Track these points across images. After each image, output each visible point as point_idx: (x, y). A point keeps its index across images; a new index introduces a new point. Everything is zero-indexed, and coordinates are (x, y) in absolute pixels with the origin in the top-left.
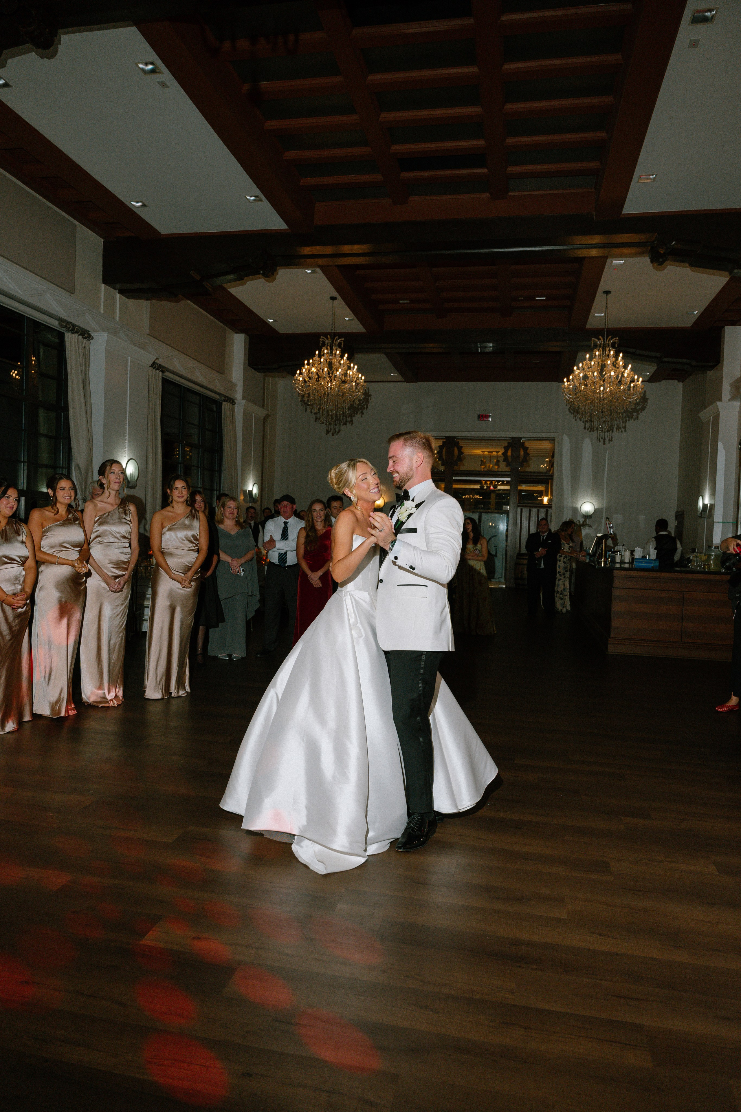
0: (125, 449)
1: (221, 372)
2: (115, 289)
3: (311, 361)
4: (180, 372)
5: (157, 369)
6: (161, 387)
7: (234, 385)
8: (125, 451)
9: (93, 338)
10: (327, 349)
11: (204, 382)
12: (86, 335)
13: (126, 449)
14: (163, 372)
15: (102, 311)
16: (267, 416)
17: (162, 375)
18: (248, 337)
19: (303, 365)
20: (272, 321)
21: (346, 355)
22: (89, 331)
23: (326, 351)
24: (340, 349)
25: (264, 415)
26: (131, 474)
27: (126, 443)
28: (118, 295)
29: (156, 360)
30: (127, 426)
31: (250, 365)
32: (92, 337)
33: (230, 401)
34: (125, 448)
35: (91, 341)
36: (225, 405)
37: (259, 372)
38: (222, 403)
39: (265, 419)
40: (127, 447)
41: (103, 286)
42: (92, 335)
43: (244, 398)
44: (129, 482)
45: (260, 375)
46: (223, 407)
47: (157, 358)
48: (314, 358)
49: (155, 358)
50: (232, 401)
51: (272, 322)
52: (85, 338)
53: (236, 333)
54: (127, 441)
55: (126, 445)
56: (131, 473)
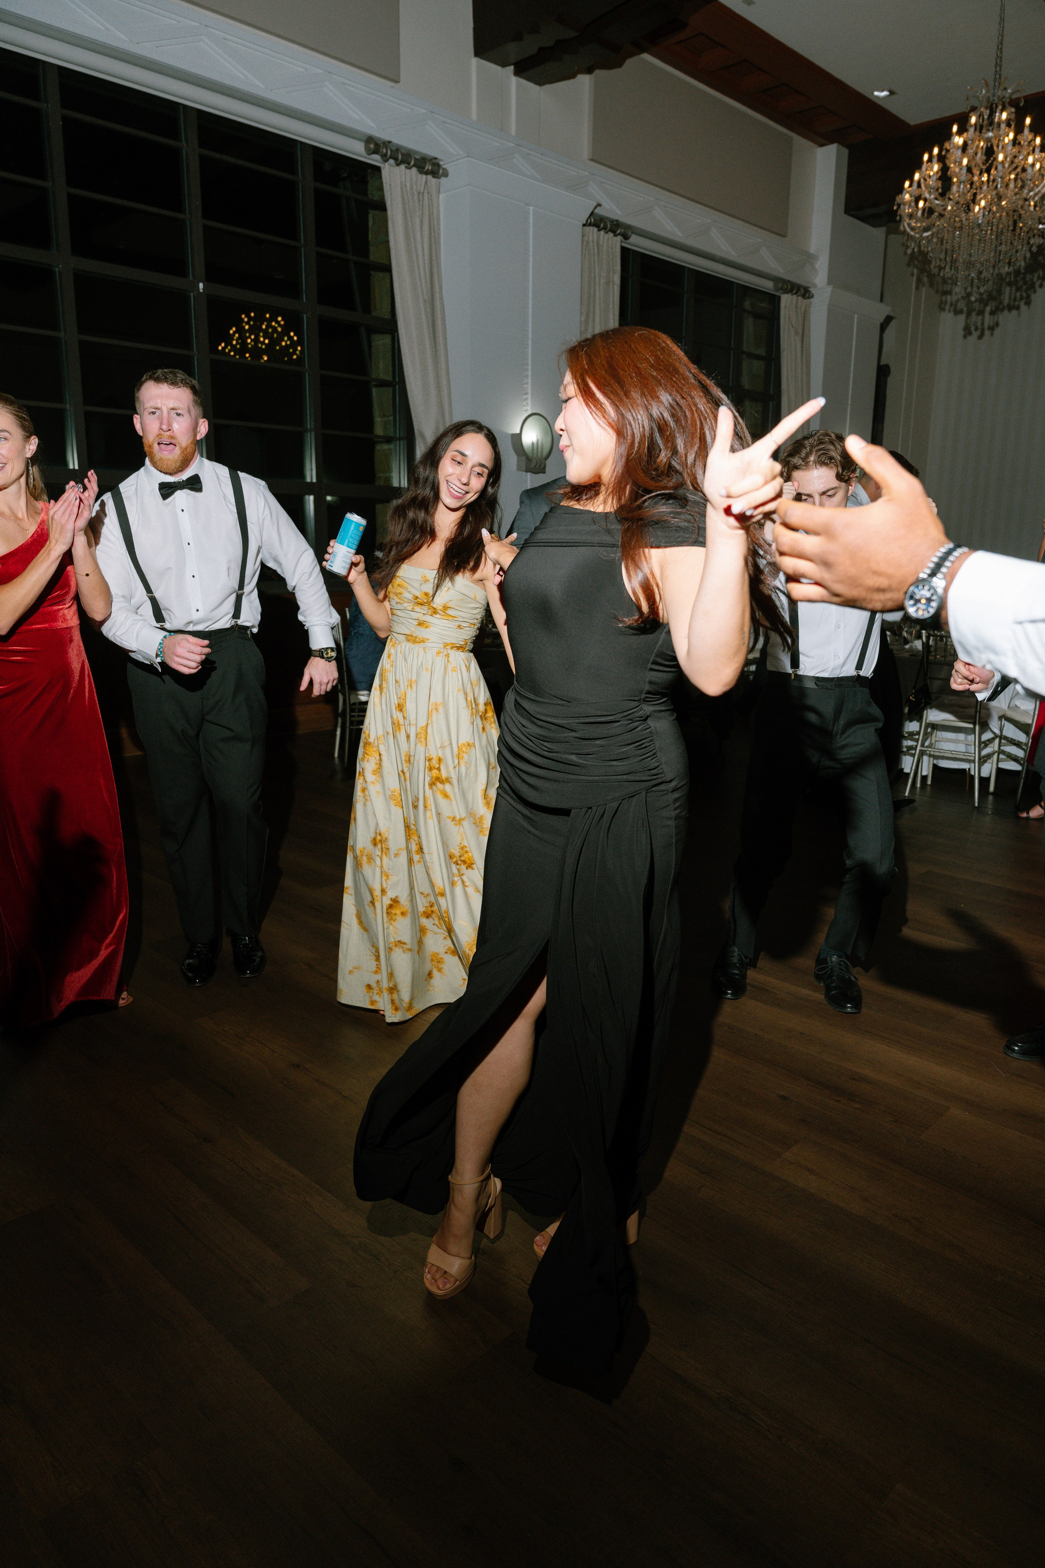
0: (525, 397)
1: (782, 234)
2: (504, 65)
3: (936, 151)
4: (664, 234)
5: (614, 232)
6: (618, 268)
7: (810, 259)
8: (527, 399)
9: (446, 174)
10: (980, 116)
11: (732, 255)
12: (428, 167)
13: (529, 396)
14: (626, 237)
15: (474, 116)
16: (889, 319)
17: (622, 242)
18: (846, 152)
19: (918, 165)
20: (885, 93)
21: (1028, 121)
22: (436, 159)
23: (973, 120)
24: (1013, 110)
25: (882, 319)
26: (533, 443)
27: (527, 383)
28: (514, 79)
29: (596, 207)
30: (530, 350)
31: (848, 211)
32: (444, 169)
33: (798, 290)
34: (527, 394)
35: (443, 180)
36: (786, 300)
37: (874, 226)
38: (779, 298)
39: (883, 327)
40: (529, 391)
41: (475, 61)
42: (444, 167)
43: (830, 281)
44: (528, 459)
45: (878, 234)
46: (783, 304)
47: (599, 205)
48: (947, 145)
49: (595, 204)
50: (805, 292)
51: (886, 97)
52: (427, 173)
53: (822, 145)
54: (530, 381)
55: (529, 386)
56: (535, 440)
